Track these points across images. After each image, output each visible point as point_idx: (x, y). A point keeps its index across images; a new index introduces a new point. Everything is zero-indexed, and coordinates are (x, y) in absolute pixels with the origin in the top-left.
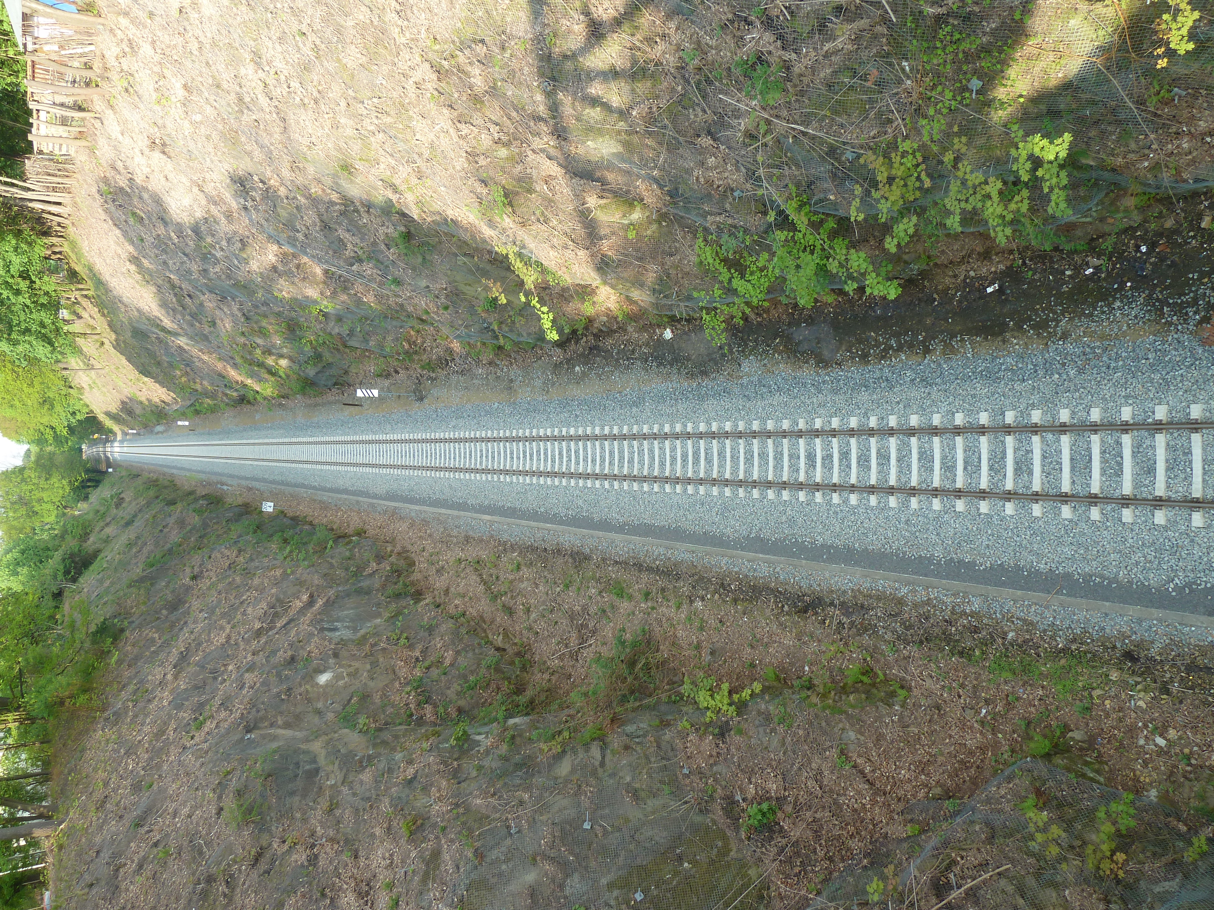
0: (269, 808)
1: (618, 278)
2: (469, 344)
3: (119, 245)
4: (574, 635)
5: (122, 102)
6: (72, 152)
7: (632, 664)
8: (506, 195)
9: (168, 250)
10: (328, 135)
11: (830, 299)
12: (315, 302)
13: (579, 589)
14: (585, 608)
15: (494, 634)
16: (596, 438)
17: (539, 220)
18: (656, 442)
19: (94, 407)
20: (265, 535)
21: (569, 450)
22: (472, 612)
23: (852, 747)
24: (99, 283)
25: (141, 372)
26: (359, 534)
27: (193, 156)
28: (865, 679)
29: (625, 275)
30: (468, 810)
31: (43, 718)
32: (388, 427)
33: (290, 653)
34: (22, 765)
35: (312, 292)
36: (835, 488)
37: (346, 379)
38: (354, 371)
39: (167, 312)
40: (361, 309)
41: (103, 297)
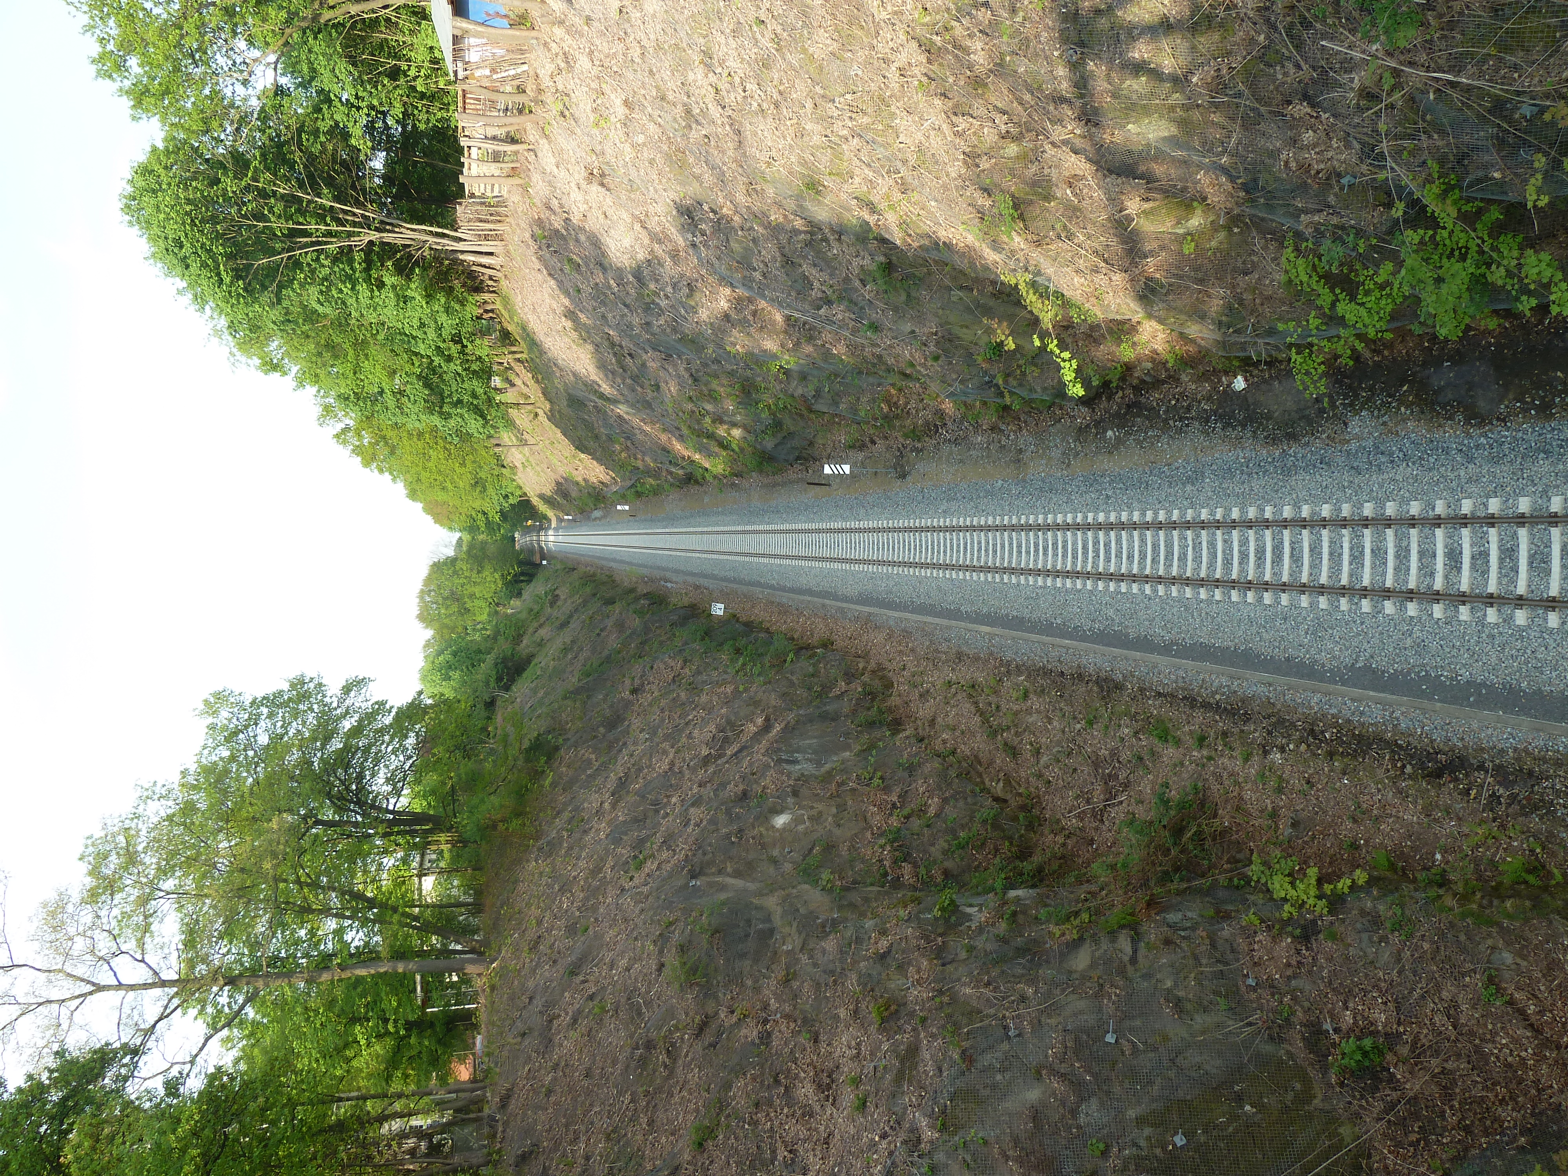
0: (716, 970)
1: (1170, 308)
2: (965, 404)
3: (553, 298)
4: (1099, 788)
5: (557, 129)
6: (504, 193)
7: (1178, 831)
8: (1016, 207)
9: (607, 301)
10: (791, 146)
11: (1492, 324)
12: (775, 357)
13: (1107, 727)
14: (1114, 753)
15: (992, 780)
16: (1134, 526)
17: (1059, 237)
18: (1219, 533)
19: (527, 489)
20: (714, 644)
21: (1096, 543)
22: (964, 749)
23: (1507, 975)
24: (534, 344)
25: (577, 448)
26: (824, 646)
27: (635, 186)
28: (1531, 879)
29: (1179, 303)
30: (954, 1000)
31: (476, 842)
32: (862, 511)
33: (741, 787)
34: (455, 892)
35: (770, 345)
36: (1490, 600)
37: (810, 452)
38: (820, 442)
39: (606, 375)
40: (830, 364)
41: (538, 360)
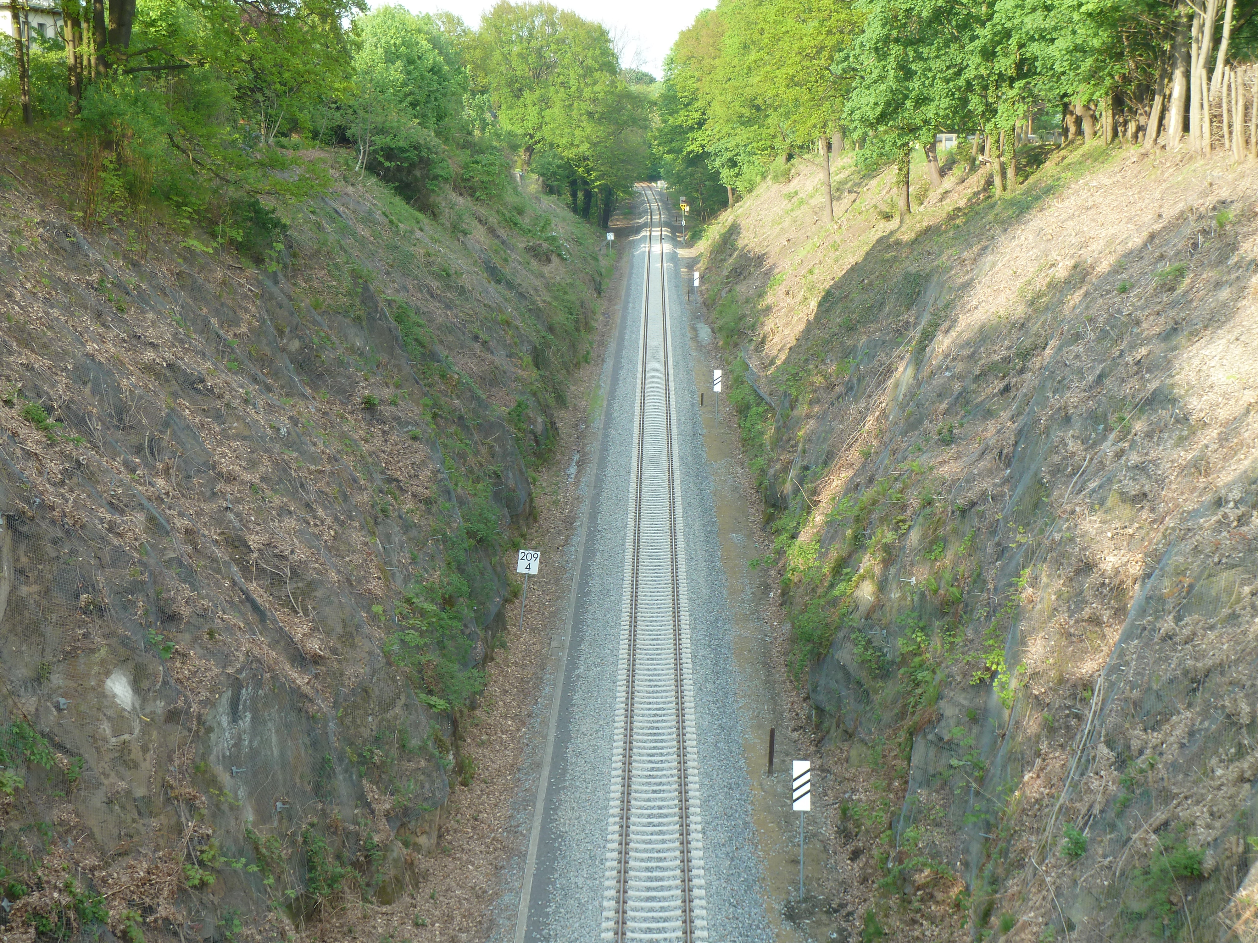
3: (1108, 244)
9: (1107, 343)
12: (1014, 660)
19: (748, 202)
20: (462, 556)
24: (1021, 209)
25: (828, 294)
26: (460, 768)
31: (79, 110)
32: (722, 837)
33: (185, 611)
35: (1036, 653)
37: (833, 733)
38: (853, 753)
39: (967, 344)
40: (1004, 767)
41: (991, 217)
